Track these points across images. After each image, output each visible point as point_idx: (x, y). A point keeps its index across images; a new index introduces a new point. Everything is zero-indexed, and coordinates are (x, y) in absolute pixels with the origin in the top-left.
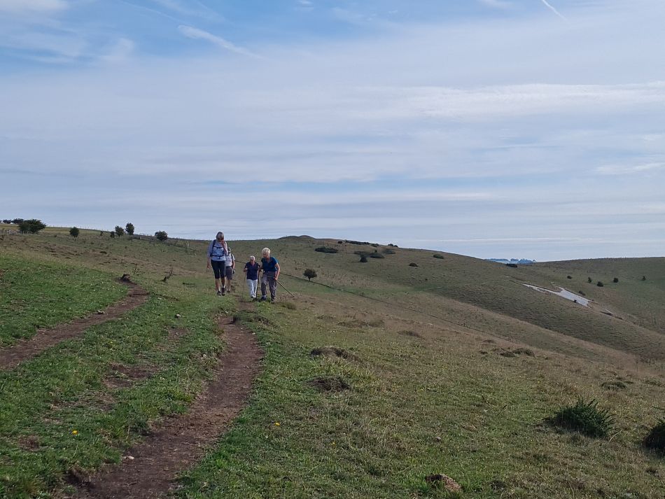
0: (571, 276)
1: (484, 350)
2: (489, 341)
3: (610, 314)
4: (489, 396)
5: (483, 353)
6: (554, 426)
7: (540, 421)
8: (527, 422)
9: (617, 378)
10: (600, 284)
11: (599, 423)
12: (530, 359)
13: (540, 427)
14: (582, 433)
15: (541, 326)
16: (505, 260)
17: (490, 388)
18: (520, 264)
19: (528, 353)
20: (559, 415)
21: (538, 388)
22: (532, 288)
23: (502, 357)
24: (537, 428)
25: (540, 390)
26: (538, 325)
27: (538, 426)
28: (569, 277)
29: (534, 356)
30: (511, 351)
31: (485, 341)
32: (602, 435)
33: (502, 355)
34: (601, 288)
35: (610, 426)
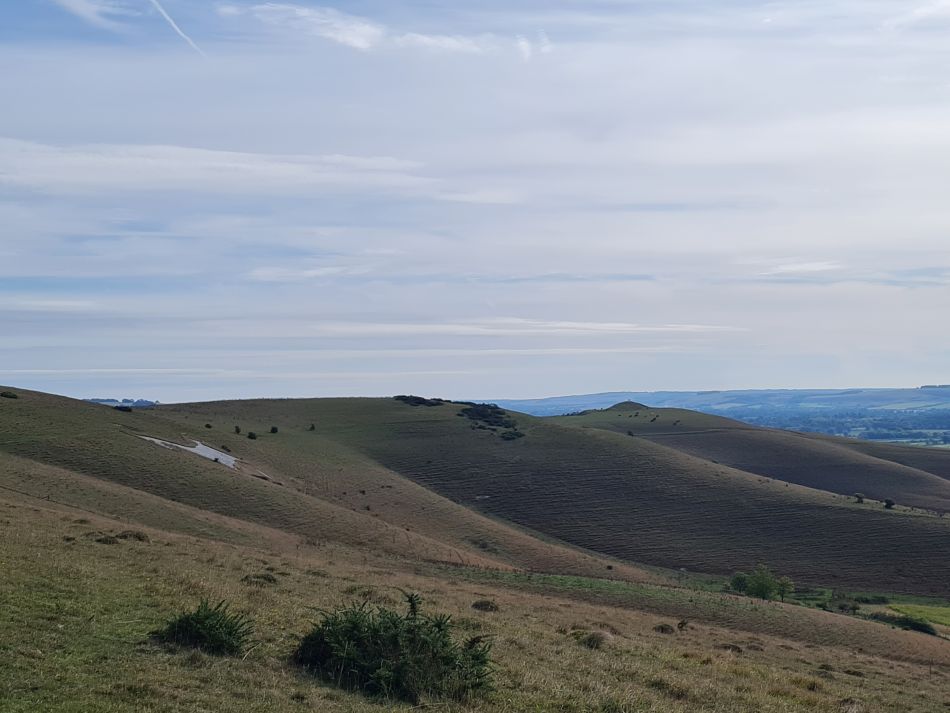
0: (211, 424)
1: (71, 536)
2: (82, 521)
3: (265, 478)
4: (69, 603)
5: (68, 539)
6: (164, 642)
7: (144, 636)
8: (124, 639)
9: (268, 569)
10: (252, 436)
11: (230, 634)
12: (141, 545)
13: (143, 646)
14: (205, 650)
15: (167, 498)
16: (113, 400)
17: (71, 592)
18: (137, 407)
19: (140, 537)
20: (172, 625)
21: (146, 588)
22: (153, 442)
23: (98, 545)
24: (138, 647)
25: (150, 590)
26: (161, 495)
27: (140, 644)
28: (208, 426)
29: (148, 541)
30: (113, 535)
31: (76, 522)
32: (233, 651)
33: (99, 541)
34: (253, 441)
35: (245, 638)
